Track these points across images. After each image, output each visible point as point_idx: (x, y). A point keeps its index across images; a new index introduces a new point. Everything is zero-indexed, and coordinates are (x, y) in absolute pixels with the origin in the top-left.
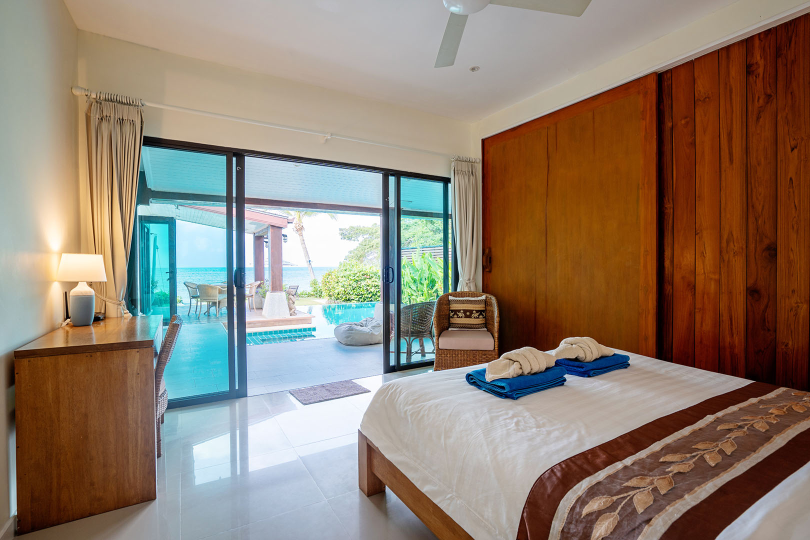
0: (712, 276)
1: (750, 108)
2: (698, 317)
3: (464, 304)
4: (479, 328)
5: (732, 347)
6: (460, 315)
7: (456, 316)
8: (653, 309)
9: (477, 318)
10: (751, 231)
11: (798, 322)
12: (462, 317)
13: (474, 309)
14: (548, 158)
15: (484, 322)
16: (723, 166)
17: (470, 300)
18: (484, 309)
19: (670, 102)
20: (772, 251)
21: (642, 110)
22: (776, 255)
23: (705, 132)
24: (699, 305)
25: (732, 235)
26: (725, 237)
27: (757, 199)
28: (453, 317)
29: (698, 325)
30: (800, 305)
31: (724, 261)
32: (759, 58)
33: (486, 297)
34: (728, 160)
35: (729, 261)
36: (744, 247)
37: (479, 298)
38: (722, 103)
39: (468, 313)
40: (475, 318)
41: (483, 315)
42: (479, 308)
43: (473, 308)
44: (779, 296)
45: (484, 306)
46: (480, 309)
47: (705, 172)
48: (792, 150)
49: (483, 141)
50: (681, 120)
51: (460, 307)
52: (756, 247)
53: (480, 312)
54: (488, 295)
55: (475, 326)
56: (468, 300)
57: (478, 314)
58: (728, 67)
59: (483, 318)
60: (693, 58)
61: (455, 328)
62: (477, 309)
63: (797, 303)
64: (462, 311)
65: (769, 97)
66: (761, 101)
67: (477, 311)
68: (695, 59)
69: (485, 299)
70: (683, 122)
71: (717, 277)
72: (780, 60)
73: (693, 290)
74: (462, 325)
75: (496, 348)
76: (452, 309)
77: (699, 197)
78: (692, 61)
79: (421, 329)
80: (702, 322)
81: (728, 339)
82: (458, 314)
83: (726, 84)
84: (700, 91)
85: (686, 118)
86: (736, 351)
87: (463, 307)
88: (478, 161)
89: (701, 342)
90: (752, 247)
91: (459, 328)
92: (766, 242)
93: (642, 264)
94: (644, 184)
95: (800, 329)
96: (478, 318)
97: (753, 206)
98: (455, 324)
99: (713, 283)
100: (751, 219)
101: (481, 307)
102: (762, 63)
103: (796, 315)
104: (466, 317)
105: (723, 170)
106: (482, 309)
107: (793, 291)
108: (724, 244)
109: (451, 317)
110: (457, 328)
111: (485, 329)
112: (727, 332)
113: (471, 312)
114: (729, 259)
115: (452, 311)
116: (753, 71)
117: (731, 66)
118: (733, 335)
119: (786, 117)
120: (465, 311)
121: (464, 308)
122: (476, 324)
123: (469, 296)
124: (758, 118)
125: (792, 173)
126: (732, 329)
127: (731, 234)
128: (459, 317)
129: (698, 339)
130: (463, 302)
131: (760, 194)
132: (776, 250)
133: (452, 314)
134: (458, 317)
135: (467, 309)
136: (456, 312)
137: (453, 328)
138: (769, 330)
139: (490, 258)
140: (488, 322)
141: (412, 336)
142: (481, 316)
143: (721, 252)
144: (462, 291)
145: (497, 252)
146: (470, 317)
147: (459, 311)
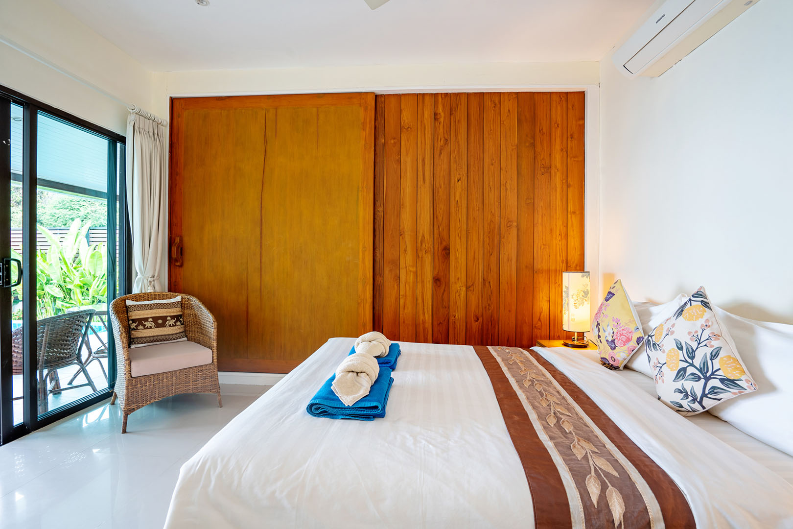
0: (411, 269)
1: (436, 145)
2: (402, 302)
3: (152, 309)
4: (177, 339)
5: (424, 322)
6: (148, 324)
7: (141, 327)
8: (370, 298)
9: (173, 326)
10: (436, 236)
11: (461, 300)
12: (151, 327)
13: (168, 315)
14: (266, 142)
15: (182, 330)
16: (419, 184)
17: (161, 304)
18: (181, 313)
19: (383, 122)
20: (446, 251)
21: (362, 121)
22: (449, 253)
23: (407, 155)
24: (402, 293)
25: (424, 238)
26: (420, 238)
27: (439, 212)
28: (137, 329)
29: (401, 309)
30: (462, 288)
31: (419, 257)
32: (441, 111)
33: (182, 298)
34: (422, 180)
35: (422, 258)
36: (432, 247)
37: (172, 300)
38: (419, 133)
39: (160, 321)
40: (170, 326)
41: (181, 322)
42: (174, 312)
43: (167, 313)
44: (451, 283)
45: (180, 309)
46: (175, 314)
47: (407, 185)
48: (458, 181)
49: (172, 100)
50: (391, 140)
51: (147, 314)
52: (438, 248)
53: (177, 318)
54: (184, 295)
55: (171, 337)
56: (157, 304)
57: (174, 321)
58: (423, 109)
59: (182, 324)
60: (401, 93)
61: (142, 343)
62: (172, 314)
63: (460, 287)
64: (150, 320)
65: (446, 140)
66: (442, 142)
67: (173, 317)
68: (402, 94)
69: (180, 300)
70: (392, 141)
71: (414, 269)
72: (452, 117)
73: (398, 280)
74: (152, 339)
75: (215, 361)
76: (133, 318)
77: (402, 205)
78: (400, 94)
79: (63, 353)
80: (404, 306)
81: (421, 317)
82: (146, 323)
83: (422, 122)
84: (405, 121)
85: (394, 139)
86: (427, 325)
87: (151, 314)
88: (165, 123)
89: (404, 322)
90: (436, 246)
91: (148, 342)
92: (444, 244)
93: (361, 260)
94: (363, 188)
95: (462, 305)
96: (175, 326)
97: (437, 218)
98: (142, 338)
99: (412, 274)
100: (436, 227)
101: (176, 311)
102: (442, 114)
103: (459, 296)
104: (158, 326)
105: (419, 187)
106: (179, 313)
107: (458, 279)
108: (419, 245)
109: (134, 329)
110: (145, 343)
111: (185, 339)
112: (421, 312)
113: (164, 319)
114: (422, 256)
115: (134, 321)
116: (438, 119)
117: (425, 110)
118: (424, 314)
119: (455, 158)
120: (155, 319)
121: (154, 315)
122: (173, 334)
123: (155, 299)
124: (440, 154)
125: (458, 198)
126: (424, 309)
127: (423, 236)
128: (147, 328)
129: (401, 321)
130: (151, 307)
131: (441, 209)
132: (449, 250)
133: (133, 326)
134: (145, 329)
135: (158, 315)
136: (141, 321)
137: (138, 343)
138: (445, 307)
139: (181, 248)
140: (188, 329)
141: (46, 367)
142: (178, 323)
143: (417, 250)
144: (143, 292)
145: (191, 241)
146: (163, 325)
147: (146, 319)
